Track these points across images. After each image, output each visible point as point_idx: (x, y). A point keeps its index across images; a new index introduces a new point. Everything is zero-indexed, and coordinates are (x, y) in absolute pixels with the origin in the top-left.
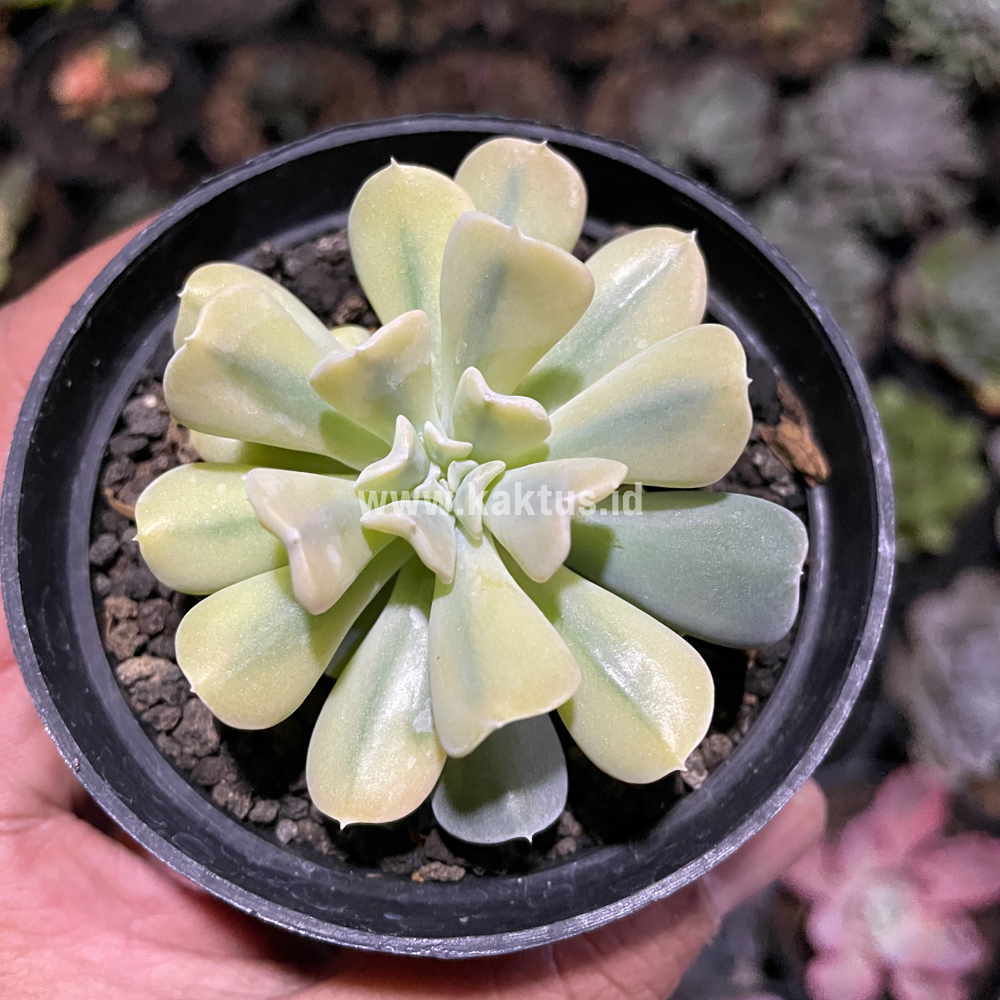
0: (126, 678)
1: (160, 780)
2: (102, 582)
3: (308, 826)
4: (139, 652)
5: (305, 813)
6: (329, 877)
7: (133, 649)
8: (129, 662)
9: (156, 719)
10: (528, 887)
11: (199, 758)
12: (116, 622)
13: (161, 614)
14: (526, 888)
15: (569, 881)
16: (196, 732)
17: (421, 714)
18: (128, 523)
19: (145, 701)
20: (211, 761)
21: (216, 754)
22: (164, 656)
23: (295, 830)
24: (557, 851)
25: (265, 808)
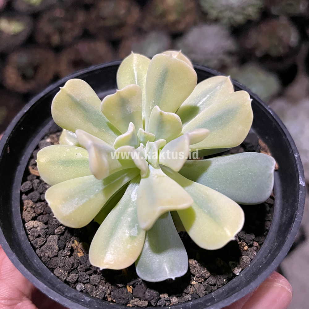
0: (28, 226)
1: (35, 263)
2: (24, 196)
3: (88, 286)
4: (34, 219)
5: (88, 281)
6: (95, 303)
7: (31, 217)
8: (30, 222)
9: (36, 242)
11: (51, 258)
12: (27, 208)
13: (43, 207)
16: (50, 246)
17: (133, 229)
18: (36, 177)
19: (33, 236)
20: (55, 259)
21: (57, 256)
22: (42, 221)
23: (83, 287)
24: (184, 299)
25: (73, 277)
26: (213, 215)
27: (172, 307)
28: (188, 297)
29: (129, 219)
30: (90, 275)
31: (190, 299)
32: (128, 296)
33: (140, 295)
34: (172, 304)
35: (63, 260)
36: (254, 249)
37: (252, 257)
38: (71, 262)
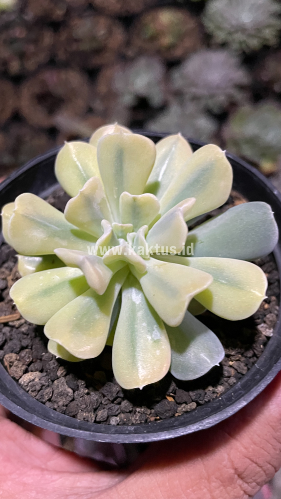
0: (24, 382)
3: (122, 415)
4: (26, 371)
5: (119, 411)
6: (142, 428)
7: (22, 371)
8: (23, 377)
9: (42, 396)
10: (225, 399)
11: (67, 406)
12: (11, 364)
14: (224, 400)
15: (240, 390)
16: (61, 392)
17: (154, 332)
18: (3, 325)
19: (35, 390)
20: (72, 404)
21: (73, 400)
22: (36, 370)
23: (118, 419)
24: (229, 384)
25: (102, 414)
26: (234, 283)
27: (222, 396)
28: (232, 380)
29: (144, 324)
30: (119, 403)
31: (235, 381)
32: (172, 405)
33: (185, 399)
34: (219, 394)
35: (82, 401)
36: (273, 304)
37: (276, 312)
38: (95, 399)
